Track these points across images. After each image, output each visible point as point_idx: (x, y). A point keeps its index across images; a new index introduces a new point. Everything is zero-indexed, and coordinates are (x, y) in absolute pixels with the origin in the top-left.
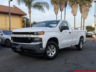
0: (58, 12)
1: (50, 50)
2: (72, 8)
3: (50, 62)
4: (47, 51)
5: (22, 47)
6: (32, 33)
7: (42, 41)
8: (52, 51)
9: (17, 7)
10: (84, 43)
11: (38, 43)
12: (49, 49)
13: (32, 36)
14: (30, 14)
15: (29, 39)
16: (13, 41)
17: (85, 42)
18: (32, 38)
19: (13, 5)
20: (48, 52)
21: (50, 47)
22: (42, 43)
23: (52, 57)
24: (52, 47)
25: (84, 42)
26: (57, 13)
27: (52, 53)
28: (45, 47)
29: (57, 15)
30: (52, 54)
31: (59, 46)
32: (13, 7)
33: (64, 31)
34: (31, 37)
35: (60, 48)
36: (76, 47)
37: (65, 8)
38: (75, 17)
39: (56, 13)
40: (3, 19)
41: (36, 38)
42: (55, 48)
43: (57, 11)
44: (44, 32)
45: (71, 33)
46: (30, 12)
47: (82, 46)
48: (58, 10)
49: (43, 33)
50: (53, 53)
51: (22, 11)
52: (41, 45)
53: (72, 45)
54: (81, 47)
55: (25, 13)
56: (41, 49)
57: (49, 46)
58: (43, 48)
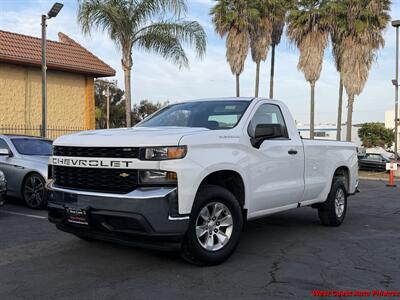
0: (242, 64)
1: (211, 223)
2: (301, 50)
3: (207, 273)
4: (197, 228)
5: (92, 209)
6: (138, 153)
7: (176, 185)
8: (218, 227)
9: (73, 41)
10: (349, 195)
11: (161, 193)
12: (206, 218)
13: (136, 164)
14: (130, 69)
15: (124, 175)
16: (57, 184)
18: (136, 171)
19: (60, 33)
20: (200, 232)
21: (211, 209)
22: (176, 192)
23: (218, 254)
24: (218, 209)
25: (352, 191)
26: (238, 70)
27: (218, 236)
28: (189, 212)
29: (238, 75)
30: (216, 241)
31: (245, 207)
33: (267, 144)
34: (131, 166)
35: (250, 215)
36: (316, 210)
37: (271, 48)
38: (313, 87)
39: (233, 70)
40: (15, 91)
42: (229, 216)
43: (238, 61)
44: (185, 147)
45: (295, 153)
46: (127, 64)
47: (342, 207)
48: (244, 57)
49: (182, 151)
50: (222, 238)
51: (95, 57)
52: (172, 202)
53: (303, 203)
54: (339, 210)
55: (108, 66)
57: (206, 208)
58: (180, 213)
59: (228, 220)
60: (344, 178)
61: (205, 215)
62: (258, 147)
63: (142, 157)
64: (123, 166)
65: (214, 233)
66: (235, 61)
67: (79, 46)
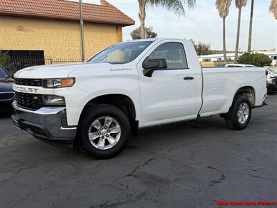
4: (90, 134)
5: (22, 120)
6: (42, 83)
7: (65, 106)
8: (109, 134)
10: (254, 107)
12: (98, 128)
13: (41, 90)
14: (144, 19)
15: (36, 98)
17: (264, 104)
18: (41, 95)
20: (92, 137)
23: (108, 152)
26: (224, 14)
28: (76, 124)
29: (224, 18)
32: (100, 4)
40: (74, 38)
41: (53, 97)
42: (118, 126)
43: (225, 8)
44: (74, 79)
47: (247, 116)
48: (228, 4)
52: (63, 117)
53: (203, 114)
54: (243, 118)
56: (62, 128)
57: (97, 121)
58: (69, 125)
59: (117, 129)
60: (251, 95)
61: (97, 125)
62: (150, 76)
63: (45, 86)
64: (34, 92)
66: (223, 8)
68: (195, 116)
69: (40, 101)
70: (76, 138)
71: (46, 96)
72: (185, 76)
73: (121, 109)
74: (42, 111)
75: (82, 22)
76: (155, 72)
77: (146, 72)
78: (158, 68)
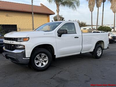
1: (41, 59)
2: (111, 3)
4: (35, 61)
5: (7, 55)
7: (25, 49)
8: (43, 61)
9: (44, 6)
10: (104, 49)
12: (39, 58)
13: (15, 43)
14: (59, 12)
15: (13, 46)
17: (108, 48)
18: (15, 45)
19: (41, 4)
20: (36, 62)
21: (40, 56)
22: (25, 51)
23: (43, 68)
24: (43, 55)
26: (92, 10)
28: (30, 57)
29: (92, 12)
30: (42, 64)
31: (55, 54)
32: (40, 6)
34: (14, 43)
38: (115, 14)
39: (90, 10)
41: (20, 45)
42: (47, 57)
43: (92, 8)
44: (29, 38)
45: (78, 37)
46: (58, 11)
47: (101, 53)
48: (94, 6)
50: (44, 64)
51: (49, 9)
52: (24, 54)
53: (82, 52)
54: (99, 54)
55: (53, 12)
56: (23, 58)
57: (38, 55)
58: (26, 57)
59: (47, 59)
60: (103, 44)
61: (38, 57)
62: (61, 37)
63: (17, 41)
64: (12, 43)
65: (42, 62)
66: (91, 8)
67: (45, 7)
68: (79, 53)
69: (14, 47)
70: (29, 62)
71: (17, 45)
72: (75, 37)
73: (49, 50)
74: (15, 51)
75: (33, 13)
76: (62, 35)
77: (59, 35)
78: (64, 33)
